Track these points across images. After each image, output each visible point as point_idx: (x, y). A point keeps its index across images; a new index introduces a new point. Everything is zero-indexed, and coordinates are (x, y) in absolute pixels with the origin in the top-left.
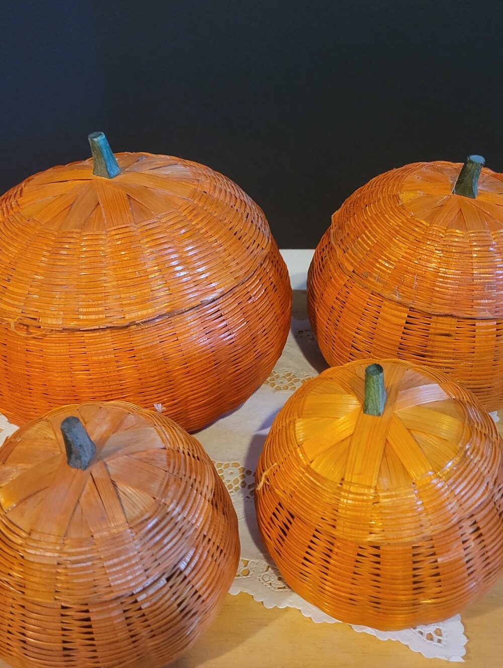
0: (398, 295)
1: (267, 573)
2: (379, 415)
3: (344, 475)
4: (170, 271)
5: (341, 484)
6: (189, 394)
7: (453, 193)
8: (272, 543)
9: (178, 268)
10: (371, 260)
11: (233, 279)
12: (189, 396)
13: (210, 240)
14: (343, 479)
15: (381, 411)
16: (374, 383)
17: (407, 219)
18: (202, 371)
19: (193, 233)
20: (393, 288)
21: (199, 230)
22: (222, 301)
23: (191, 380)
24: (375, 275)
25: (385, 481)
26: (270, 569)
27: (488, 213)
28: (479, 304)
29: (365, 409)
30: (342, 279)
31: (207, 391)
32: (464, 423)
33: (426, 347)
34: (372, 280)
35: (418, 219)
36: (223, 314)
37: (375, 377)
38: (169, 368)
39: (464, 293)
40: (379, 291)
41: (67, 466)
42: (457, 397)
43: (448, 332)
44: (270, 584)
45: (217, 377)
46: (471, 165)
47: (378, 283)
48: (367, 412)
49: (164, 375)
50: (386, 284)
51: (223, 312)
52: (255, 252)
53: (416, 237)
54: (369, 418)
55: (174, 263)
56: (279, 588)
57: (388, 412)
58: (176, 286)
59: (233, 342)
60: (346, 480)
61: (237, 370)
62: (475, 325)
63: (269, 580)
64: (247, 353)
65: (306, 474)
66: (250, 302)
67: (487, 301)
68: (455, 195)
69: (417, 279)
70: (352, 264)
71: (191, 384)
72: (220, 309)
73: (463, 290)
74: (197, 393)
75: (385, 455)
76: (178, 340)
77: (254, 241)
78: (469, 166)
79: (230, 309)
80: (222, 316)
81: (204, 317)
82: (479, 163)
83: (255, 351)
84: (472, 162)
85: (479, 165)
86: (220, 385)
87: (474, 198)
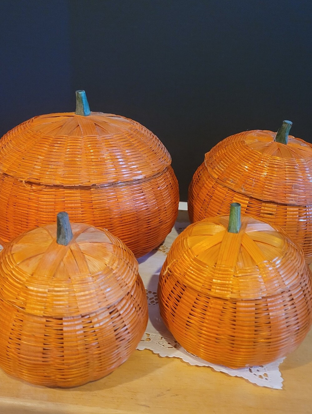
0: (243, 190)
1: (161, 340)
2: (237, 232)
3: (217, 261)
4: (117, 160)
5: (215, 266)
7: (274, 141)
8: (169, 309)
10: (229, 172)
11: (151, 171)
13: (140, 150)
14: (216, 264)
15: (238, 230)
16: (235, 212)
17: (249, 151)
18: (129, 222)
19: (130, 145)
20: (241, 186)
21: (134, 144)
22: (143, 185)
23: (123, 226)
24: (231, 179)
25: (240, 264)
26: (163, 339)
27: (294, 151)
28: (290, 197)
29: (229, 229)
30: (211, 184)
31: (131, 235)
32: (284, 242)
34: (229, 182)
35: (256, 151)
36: (143, 191)
37: (236, 208)
38: (111, 217)
39: (281, 189)
40: (232, 188)
41: (56, 244)
42: (280, 231)
43: (271, 213)
44: (163, 346)
45: (137, 228)
46: (285, 125)
47: (232, 183)
48: (230, 231)
49: (108, 220)
50: (237, 184)
52: (163, 162)
53: (255, 159)
54: (231, 235)
55: (118, 157)
56: (169, 348)
57: (242, 232)
58: (119, 169)
59: (148, 209)
60: (218, 263)
62: (286, 209)
63: (163, 344)
65: (194, 262)
66: (158, 189)
67: (293, 195)
69: (255, 181)
70: (217, 174)
71: (123, 228)
72: (142, 188)
73: (281, 188)
74: (125, 235)
75: (240, 252)
76: (118, 201)
77: (163, 157)
78: (284, 125)
79: (148, 190)
80: (143, 192)
81: (133, 191)
82: (289, 124)
83: (159, 218)
84: (286, 123)
85: (289, 125)
86: (138, 233)
87: (286, 144)
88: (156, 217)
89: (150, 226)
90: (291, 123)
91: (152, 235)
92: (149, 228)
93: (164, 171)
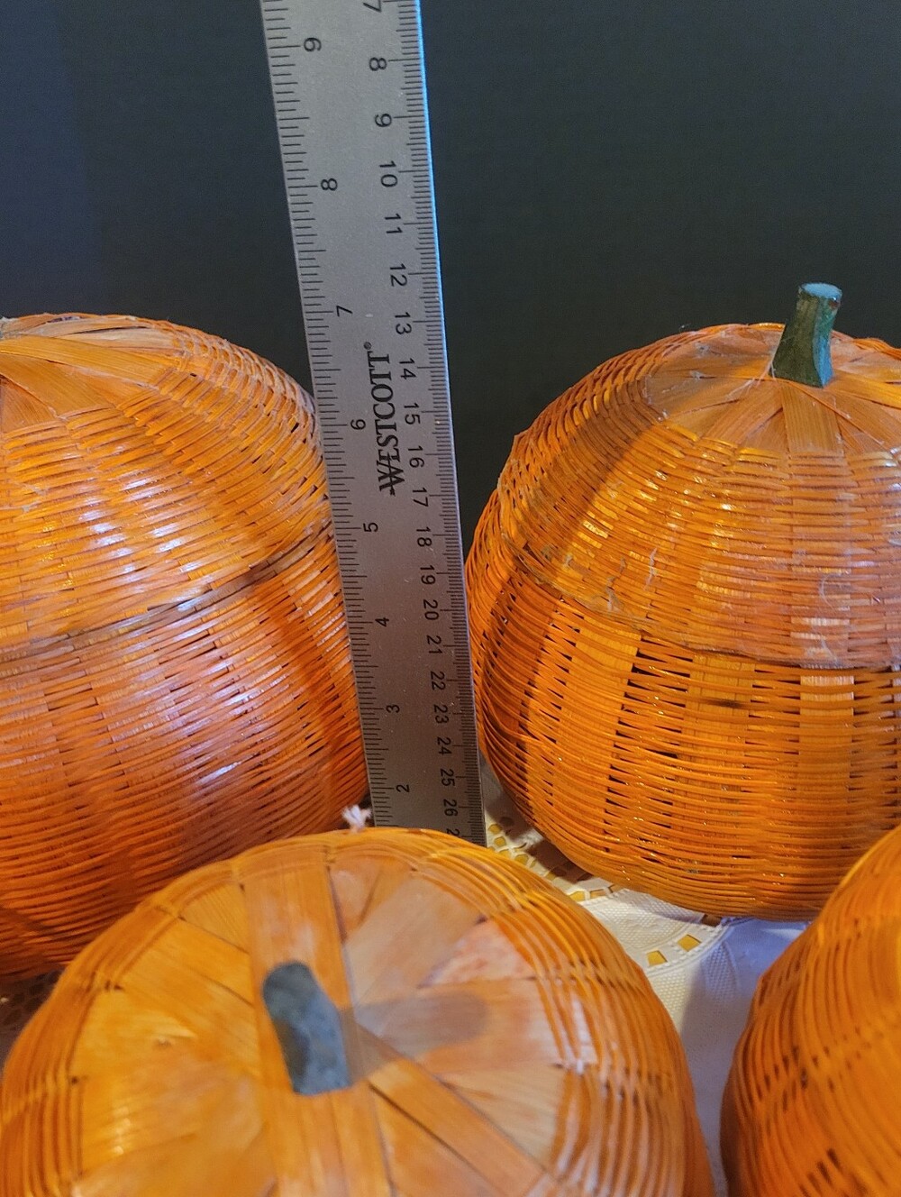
4: (80, 533)
6: (132, 841)
7: (770, 374)
9: (100, 528)
11: (238, 557)
12: (131, 847)
19: (146, 455)
21: (162, 447)
22: (215, 614)
27: (849, 417)
33: (680, 732)
36: (217, 644)
38: (74, 775)
46: (807, 302)
49: (62, 793)
51: (219, 639)
52: (304, 503)
55: (90, 515)
58: (86, 571)
59: (246, 712)
61: (263, 782)
64: (285, 740)
68: (774, 379)
71: (137, 814)
72: (211, 632)
74: (155, 839)
76: (97, 704)
77: (306, 479)
78: (802, 306)
79: (237, 634)
80: (215, 648)
81: (167, 650)
82: (824, 298)
83: (307, 739)
84: (808, 296)
85: (825, 304)
86: (214, 821)
87: (819, 385)
88: (291, 735)
89: (269, 779)
90: (829, 291)
91: (285, 811)
92: (264, 785)
93: (324, 533)
